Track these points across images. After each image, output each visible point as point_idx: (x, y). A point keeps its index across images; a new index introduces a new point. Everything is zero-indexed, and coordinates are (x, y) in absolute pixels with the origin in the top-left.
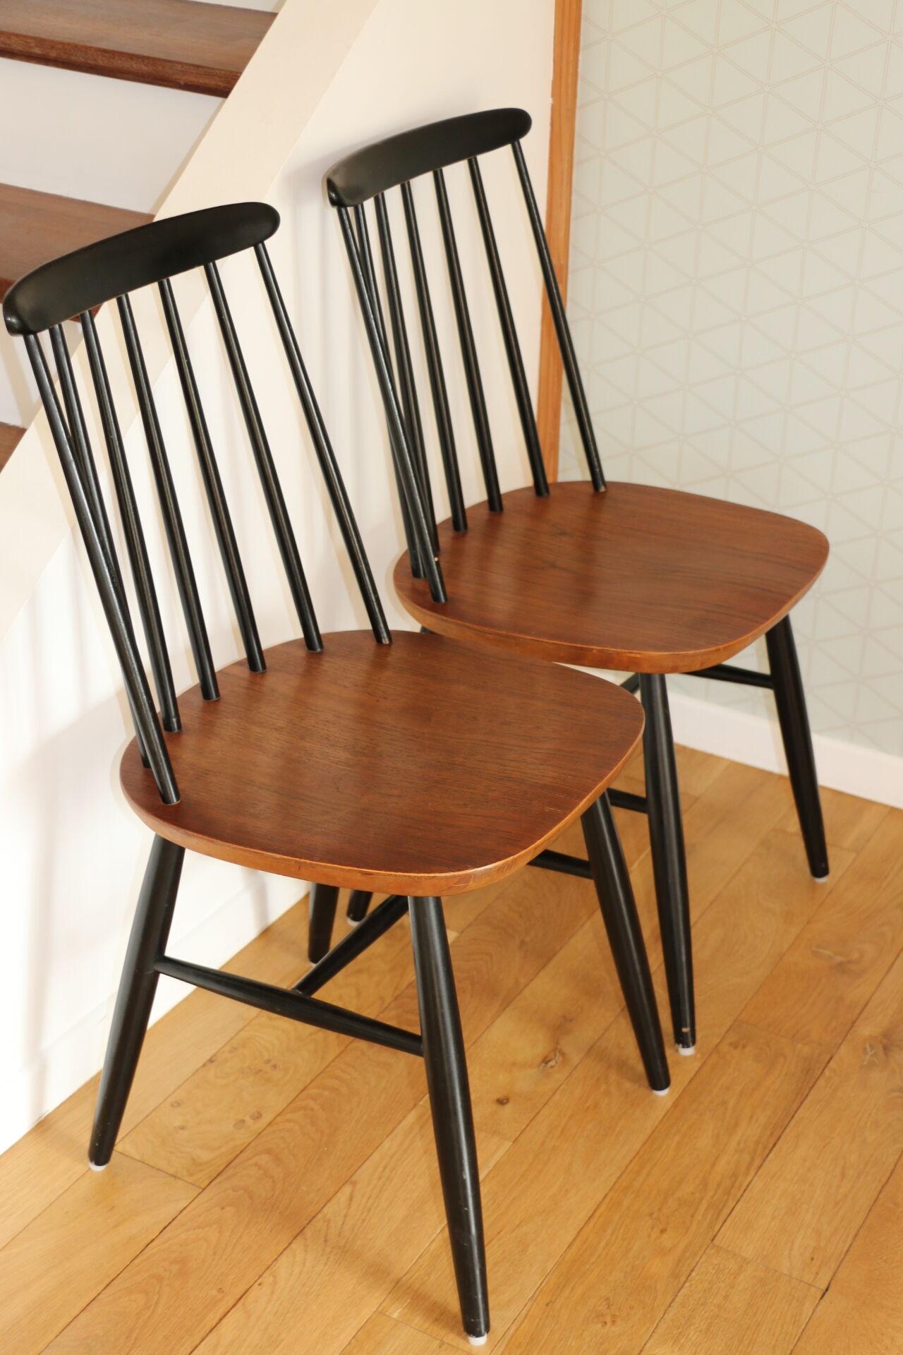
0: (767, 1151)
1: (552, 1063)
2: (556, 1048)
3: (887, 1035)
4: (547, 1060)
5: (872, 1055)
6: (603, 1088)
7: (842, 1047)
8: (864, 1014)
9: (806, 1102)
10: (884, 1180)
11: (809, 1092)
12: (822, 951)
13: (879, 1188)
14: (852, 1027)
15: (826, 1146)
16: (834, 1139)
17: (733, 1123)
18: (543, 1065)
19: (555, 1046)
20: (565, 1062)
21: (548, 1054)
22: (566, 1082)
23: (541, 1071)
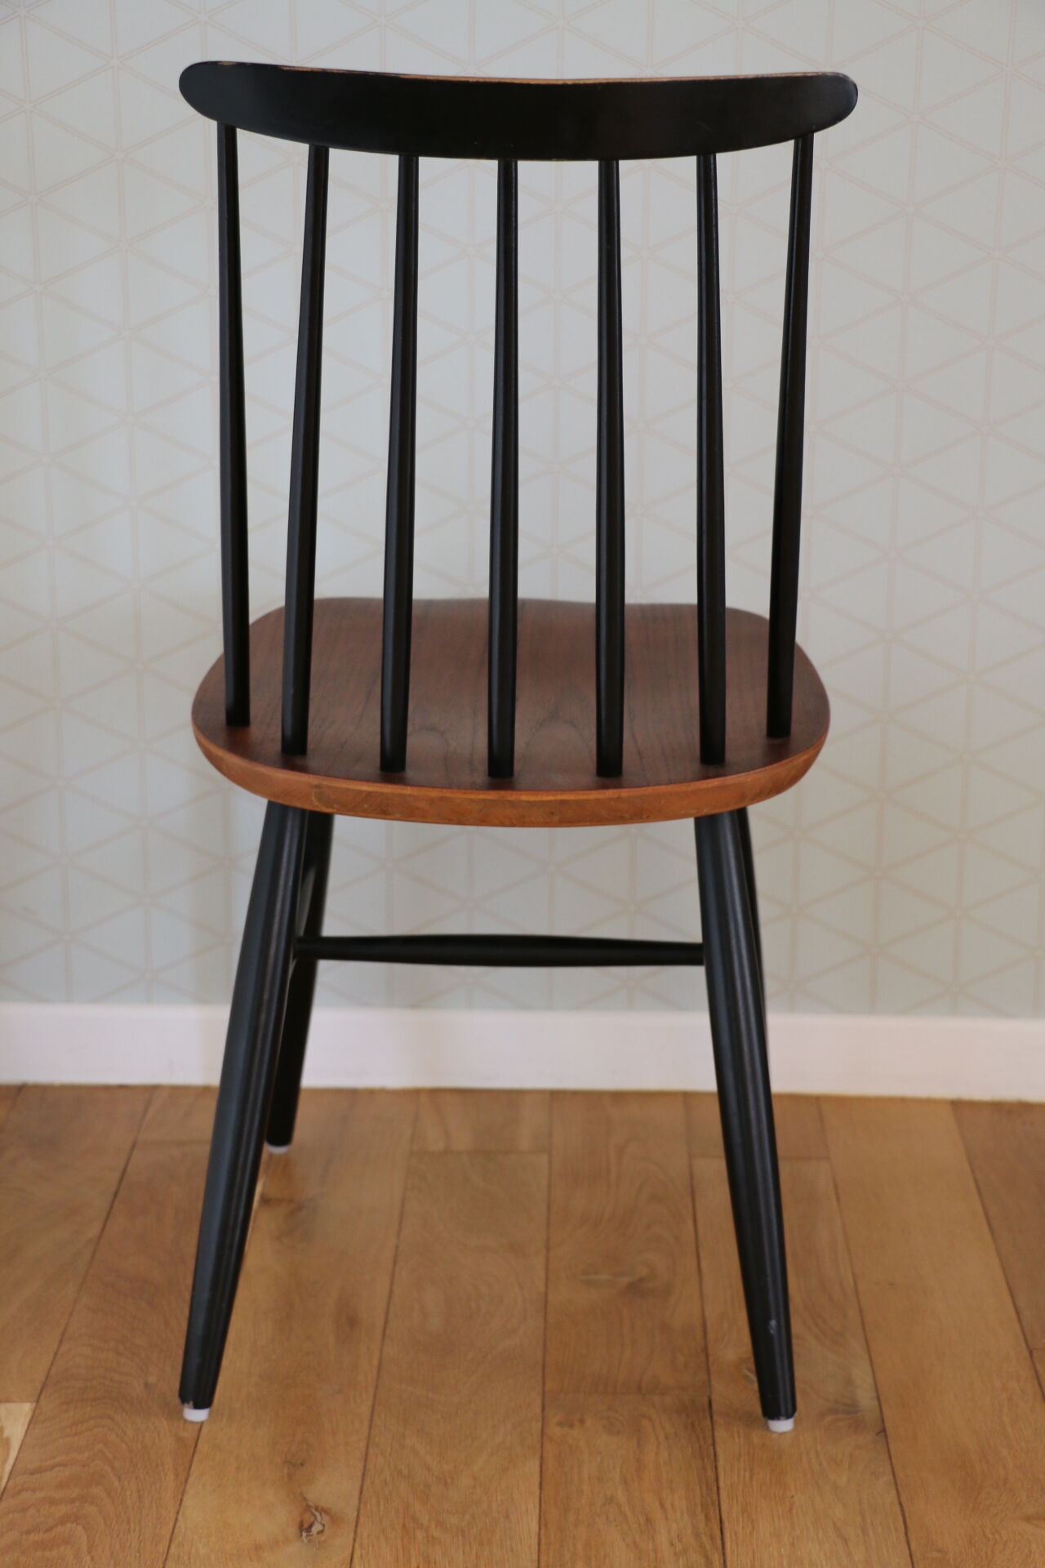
0: (719, 1542)
1: (316, 1528)
2: (308, 1508)
4: (306, 1525)
6: (420, 1535)
7: (714, 1383)
8: (711, 1335)
9: (721, 1463)
10: (902, 1527)
11: (714, 1449)
12: (593, 1277)
13: (903, 1538)
14: (707, 1356)
15: (791, 1510)
16: (796, 1499)
17: (642, 1520)
18: (304, 1534)
19: (304, 1504)
20: (336, 1520)
21: (299, 1519)
22: (357, 1546)
23: (309, 1541)
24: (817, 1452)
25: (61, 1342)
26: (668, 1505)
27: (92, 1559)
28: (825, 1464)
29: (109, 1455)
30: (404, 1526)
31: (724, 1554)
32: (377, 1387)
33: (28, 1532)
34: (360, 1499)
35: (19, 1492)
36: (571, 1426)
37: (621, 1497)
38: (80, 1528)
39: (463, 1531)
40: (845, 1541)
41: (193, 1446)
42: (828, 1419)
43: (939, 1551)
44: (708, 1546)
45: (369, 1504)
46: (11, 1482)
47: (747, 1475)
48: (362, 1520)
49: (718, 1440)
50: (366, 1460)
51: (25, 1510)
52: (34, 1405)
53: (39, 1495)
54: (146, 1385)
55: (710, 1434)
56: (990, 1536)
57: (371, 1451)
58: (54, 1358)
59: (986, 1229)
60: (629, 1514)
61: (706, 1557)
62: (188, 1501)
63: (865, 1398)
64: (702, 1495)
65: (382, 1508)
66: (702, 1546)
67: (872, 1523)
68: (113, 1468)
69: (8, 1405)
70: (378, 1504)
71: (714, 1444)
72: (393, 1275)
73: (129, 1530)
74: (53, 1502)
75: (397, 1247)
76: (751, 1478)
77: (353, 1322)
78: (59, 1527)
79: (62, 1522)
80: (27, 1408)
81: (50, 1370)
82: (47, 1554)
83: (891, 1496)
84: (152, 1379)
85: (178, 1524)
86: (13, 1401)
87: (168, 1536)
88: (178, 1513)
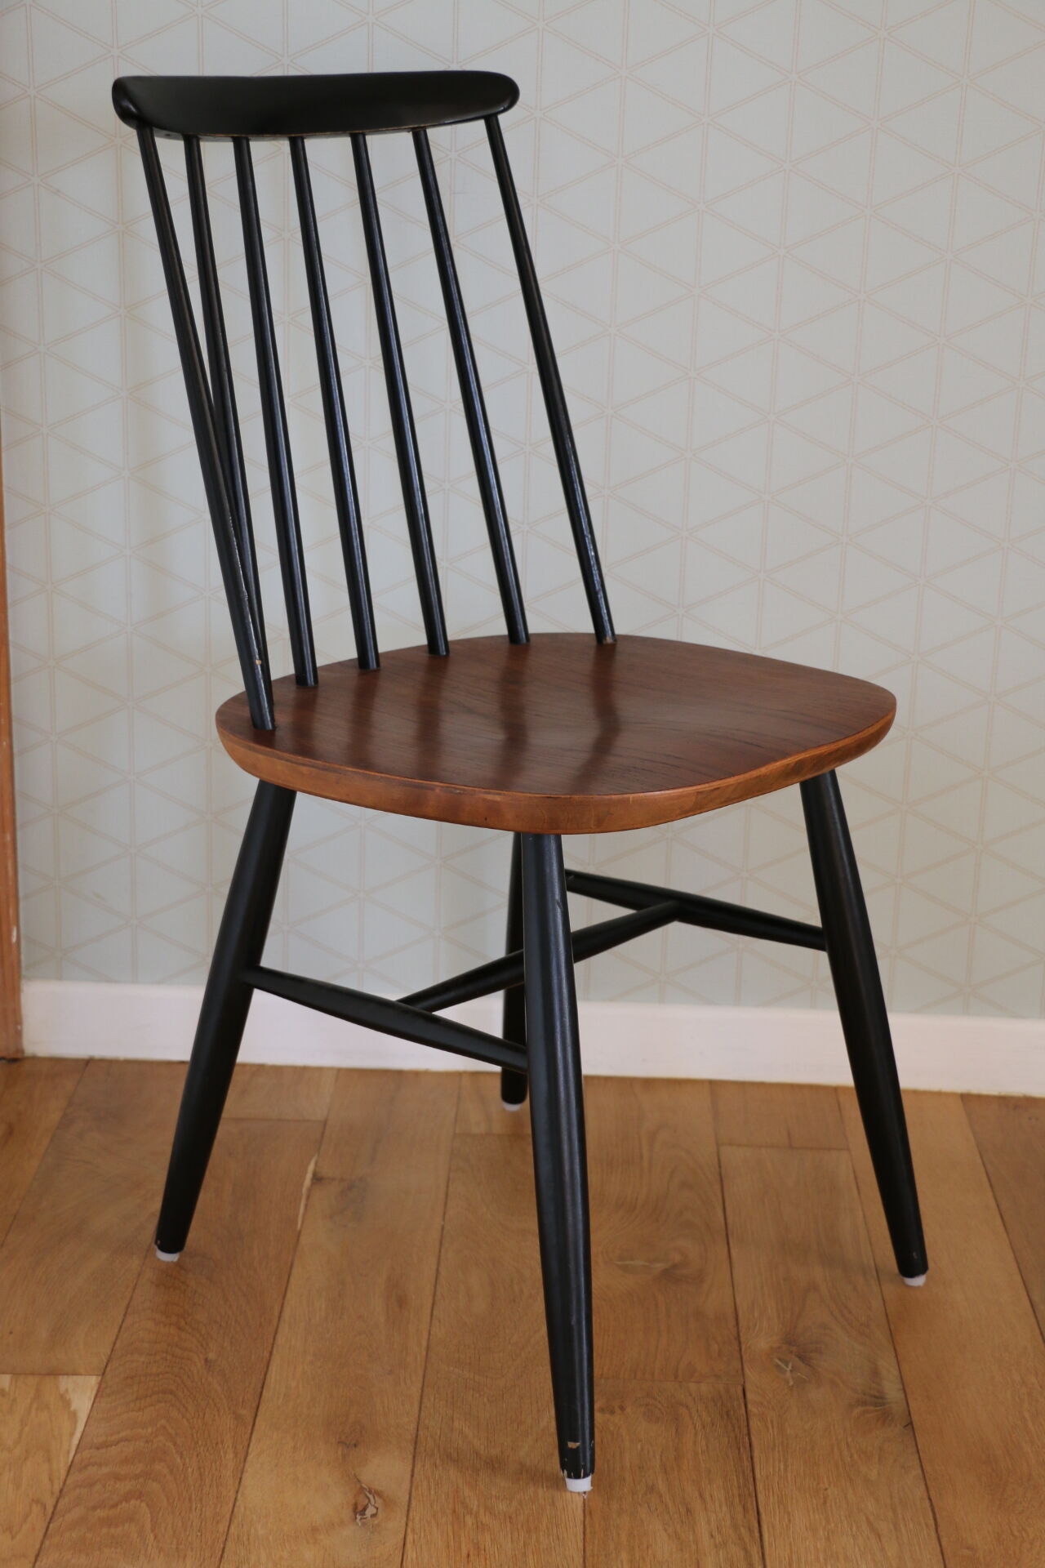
0: (757, 1534)
1: (370, 1511)
2: (362, 1488)
3: (789, 1340)
4: (360, 1508)
5: (791, 1371)
6: (469, 1520)
7: (747, 1372)
8: (742, 1323)
9: (756, 1454)
10: (932, 1522)
11: (750, 1439)
12: (628, 1262)
13: (933, 1534)
14: (740, 1343)
15: (825, 1502)
16: (829, 1491)
17: (683, 1510)
18: (359, 1517)
19: (358, 1486)
20: (389, 1503)
21: (354, 1501)
22: (409, 1530)
23: (364, 1524)
24: (847, 1443)
25: (125, 1315)
26: (708, 1499)
27: (155, 1537)
28: (855, 1456)
29: (170, 1430)
30: (454, 1511)
31: (762, 1547)
32: (425, 1369)
33: (94, 1508)
34: (412, 1482)
35: (86, 1467)
36: (612, 1412)
37: (662, 1486)
38: (144, 1505)
39: (510, 1518)
40: (879, 1536)
41: (251, 1424)
42: (858, 1410)
43: (968, 1548)
44: (747, 1540)
45: (420, 1489)
46: (78, 1455)
47: (782, 1467)
48: (414, 1503)
49: (753, 1432)
50: (416, 1443)
51: (92, 1485)
52: (100, 1378)
53: (105, 1470)
54: (206, 1360)
55: (745, 1424)
56: (1016, 1533)
57: (421, 1433)
58: (119, 1331)
59: (998, 1221)
60: (670, 1505)
61: (746, 1550)
62: (248, 1479)
63: (892, 1391)
64: (739, 1487)
65: (432, 1492)
66: (740, 1538)
67: (904, 1519)
68: (175, 1444)
69: (75, 1377)
70: (430, 1489)
71: (749, 1434)
72: (439, 1257)
73: (191, 1508)
74: (117, 1478)
75: (443, 1228)
76: (786, 1471)
77: (402, 1302)
78: (124, 1504)
79: (127, 1498)
80: (93, 1381)
81: (115, 1344)
82: (112, 1530)
83: (920, 1491)
84: (212, 1356)
85: (237, 1504)
86: (81, 1375)
87: (228, 1516)
88: (237, 1492)
